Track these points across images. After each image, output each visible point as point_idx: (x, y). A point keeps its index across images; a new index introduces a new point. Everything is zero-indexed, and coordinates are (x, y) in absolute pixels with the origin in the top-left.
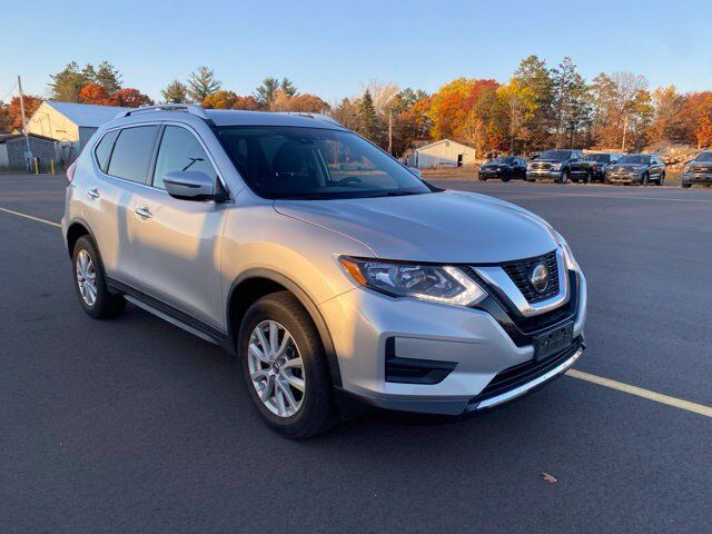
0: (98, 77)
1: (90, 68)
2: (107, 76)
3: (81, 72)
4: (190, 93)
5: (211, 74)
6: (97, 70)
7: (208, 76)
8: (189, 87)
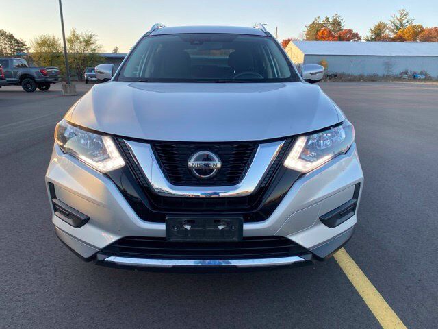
0: (331, 24)
1: (327, 19)
2: (337, 23)
3: (322, 22)
4: (389, 29)
5: (407, 14)
6: (331, 20)
7: (405, 15)
8: (389, 25)
